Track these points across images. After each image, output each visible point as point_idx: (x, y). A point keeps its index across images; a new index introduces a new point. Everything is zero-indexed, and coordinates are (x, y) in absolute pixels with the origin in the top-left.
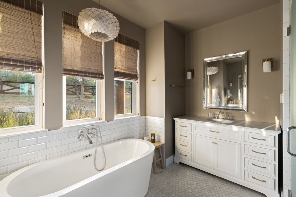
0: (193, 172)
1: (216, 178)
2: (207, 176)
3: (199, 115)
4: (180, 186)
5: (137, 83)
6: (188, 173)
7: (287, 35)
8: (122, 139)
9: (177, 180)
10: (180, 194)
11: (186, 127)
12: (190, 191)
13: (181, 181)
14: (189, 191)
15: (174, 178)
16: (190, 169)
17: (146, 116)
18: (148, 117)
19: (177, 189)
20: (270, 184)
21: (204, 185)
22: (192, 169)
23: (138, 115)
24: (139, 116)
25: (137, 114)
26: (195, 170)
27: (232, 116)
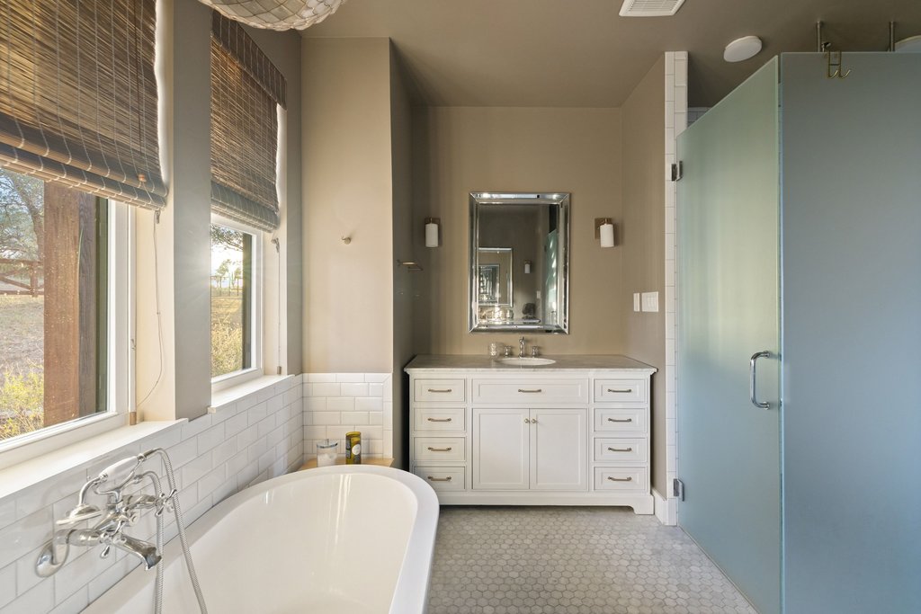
0: (475, 519)
1: (533, 512)
2: (513, 516)
3: (457, 352)
4: (482, 575)
5: (276, 241)
6: (467, 528)
7: (670, 179)
8: (238, 489)
9: (461, 562)
10: (500, 595)
11: (449, 391)
12: (515, 574)
13: (471, 558)
14: (512, 574)
15: (446, 560)
16: (464, 515)
17: (306, 375)
18: (313, 377)
19: (481, 588)
20: (638, 481)
21: (528, 542)
22: (468, 512)
23: (280, 372)
24: (285, 376)
25: (276, 370)
26: (477, 512)
27: (539, 348)
